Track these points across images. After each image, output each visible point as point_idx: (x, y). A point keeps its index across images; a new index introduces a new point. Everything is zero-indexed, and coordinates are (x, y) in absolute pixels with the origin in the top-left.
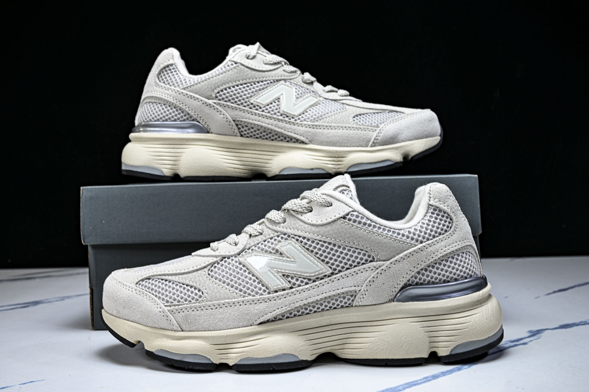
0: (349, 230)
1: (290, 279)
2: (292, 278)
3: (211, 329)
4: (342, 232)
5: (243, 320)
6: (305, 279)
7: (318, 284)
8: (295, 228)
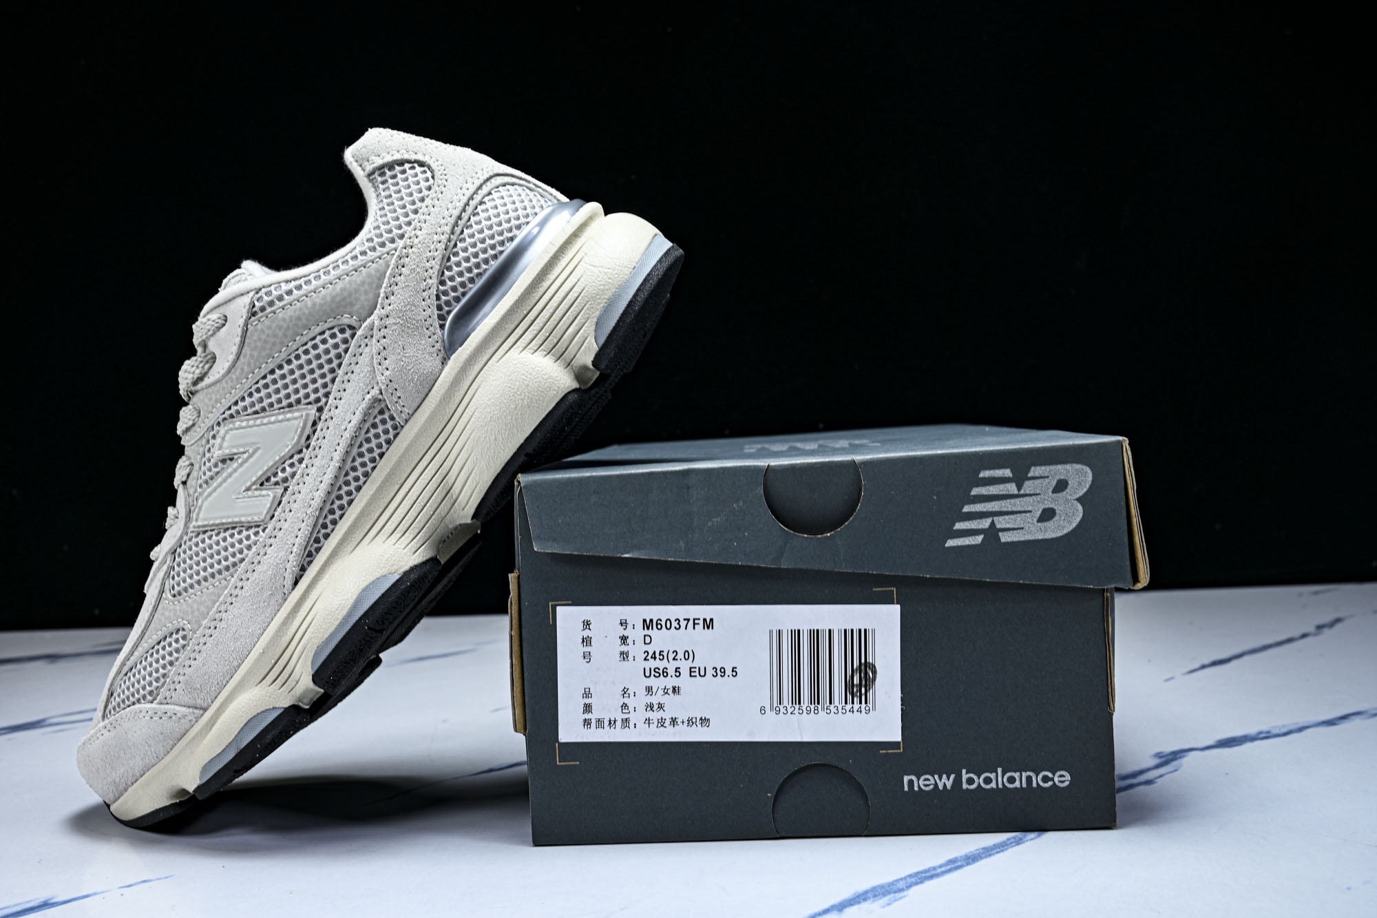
0: (274, 325)
1: (273, 480)
2: (275, 475)
3: (236, 664)
4: (268, 335)
5: (266, 604)
6: (292, 457)
7: (315, 444)
8: (214, 404)
